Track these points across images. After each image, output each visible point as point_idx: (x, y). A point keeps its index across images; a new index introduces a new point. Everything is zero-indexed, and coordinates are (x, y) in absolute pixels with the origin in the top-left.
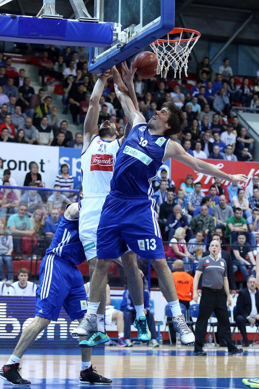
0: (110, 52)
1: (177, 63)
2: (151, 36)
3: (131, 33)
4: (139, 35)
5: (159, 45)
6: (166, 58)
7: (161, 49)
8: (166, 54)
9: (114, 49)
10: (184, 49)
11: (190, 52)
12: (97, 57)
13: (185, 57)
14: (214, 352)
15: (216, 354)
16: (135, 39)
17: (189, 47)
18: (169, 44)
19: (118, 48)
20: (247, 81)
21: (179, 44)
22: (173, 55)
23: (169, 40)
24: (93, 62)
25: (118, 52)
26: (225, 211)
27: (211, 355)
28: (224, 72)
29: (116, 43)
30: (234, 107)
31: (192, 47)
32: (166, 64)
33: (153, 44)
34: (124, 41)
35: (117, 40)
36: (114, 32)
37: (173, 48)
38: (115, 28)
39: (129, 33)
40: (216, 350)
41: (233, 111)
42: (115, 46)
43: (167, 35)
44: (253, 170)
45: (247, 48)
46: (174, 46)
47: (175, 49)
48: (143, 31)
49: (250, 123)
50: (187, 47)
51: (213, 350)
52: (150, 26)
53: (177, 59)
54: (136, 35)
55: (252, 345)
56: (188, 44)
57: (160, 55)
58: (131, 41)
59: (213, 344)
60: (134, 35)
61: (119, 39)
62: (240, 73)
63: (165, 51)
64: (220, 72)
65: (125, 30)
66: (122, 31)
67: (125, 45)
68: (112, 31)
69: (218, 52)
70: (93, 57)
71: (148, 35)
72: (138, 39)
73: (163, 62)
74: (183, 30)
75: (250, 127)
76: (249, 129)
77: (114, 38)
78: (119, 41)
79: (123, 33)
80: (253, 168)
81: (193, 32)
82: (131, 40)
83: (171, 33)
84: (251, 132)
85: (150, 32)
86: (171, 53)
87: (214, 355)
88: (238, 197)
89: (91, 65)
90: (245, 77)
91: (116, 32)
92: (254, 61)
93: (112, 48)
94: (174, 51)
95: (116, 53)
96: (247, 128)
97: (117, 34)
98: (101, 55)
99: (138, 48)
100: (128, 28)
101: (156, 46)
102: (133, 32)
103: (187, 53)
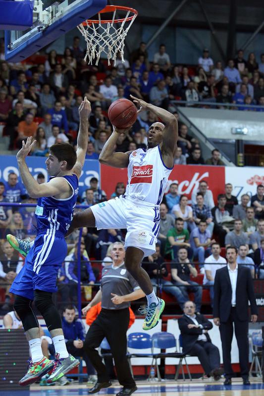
0: (30, 36)
1: (110, 48)
2: (80, 15)
3: (54, 13)
4: (64, 15)
5: (88, 26)
6: (97, 42)
7: (91, 32)
8: (97, 38)
9: (34, 33)
10: (119, 31)
11: (126, 34)
12: (14, 42)
13: (121, 40)
14: (157, 388)
15: (160, 390)
16: (60, 20)
17: (125, 28)
18: (100, 25)
19: (39, 31)
20: (186, 70)
21: (112, 25)
22: (105, 39)
23: (100, 21)
24: (9, 49)
25: (39, 36)
26: (166, 222)
27: (155, 392)
28: (160, 60)
29: (37, 25)
30: (173, 102)
31: (128, 29)
32: (97, 49)
33: (81, 25)
34: (46, 22)
35: (37, 21)
36: (34, 11)
37: (105, 30)
38: (35, 7)
39: (52, 12)
40: (160, 386)
41: (172, 106)
42: (36, 29)
43: (97, 14)
44: (197, 175)
45: (186, 31)
46: (106, 28)
47: (107, 31)
48: (69, 10)
49: (192, 119)
50: (121, 29)
51: (156, 386)
52: (78, 4)
53: (110, 43)
54: (61, 15)
55: (203, 379)
56: (122, 25)
57: (90, 38)
58: (55, 23)
59: (157, 379)
60: (58, 15)
61: (41, 19)
62: (178, 61)
63: (96, 33)
64: (156, 61)
65: (47, 9)
66: (43, 10)
67: (48, 27)
68: (31, 10)
69: (152, 37)
70: (9, 42)
71: (76, 15)
72: (63, 20)
73: (94, 47)
74: (117, 8)
75: (192, 124)
76: (190, 127)
77: (35, 18)
78: (40, 23)
79: (45, 12)
80: (197, 172)
81: (129, 10)
82: (54, 21)
83: (103, 11)
84: (193, 129)
85: (77, 11)
86: (103, 36)
87: (158, 392)
88: (180, 205)
89: (8, 52)
90: (184, 66)
91: (37, 12)
92: (194, 46)
93: (33, 31)
94: (106, 34)
95: (37, 38)
96: (189, 125)
97: (38, 15)
98: (19, 40)
99: (64, 31)
100: (50, 7)
101: (86, 27)
102: (57, 12)
103: (123, 36)
